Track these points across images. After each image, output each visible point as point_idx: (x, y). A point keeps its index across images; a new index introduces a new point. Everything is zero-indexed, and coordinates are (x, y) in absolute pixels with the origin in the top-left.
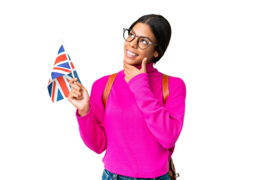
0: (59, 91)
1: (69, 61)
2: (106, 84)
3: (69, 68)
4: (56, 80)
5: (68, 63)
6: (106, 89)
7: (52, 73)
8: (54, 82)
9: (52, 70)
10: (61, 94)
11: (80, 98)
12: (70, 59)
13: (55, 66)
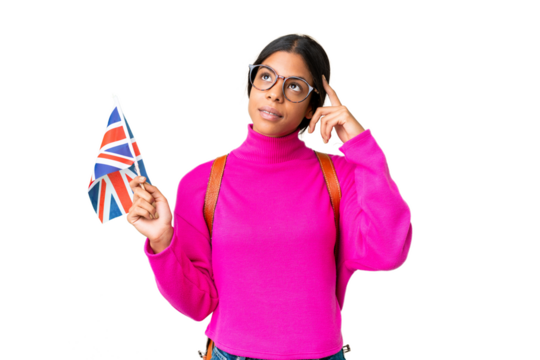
0: (113, 199)
1: (131, 140)
2: (208, 181)
3: (130, 155)
4: (106, 178)
5: (127, 146)
6: (208, 190)
7: (96, 165)
8: (103, 181)
9: (97, 160)
10: (116, 206)
11: (152, 216)
12: (132, 136)
13: (101, 150)
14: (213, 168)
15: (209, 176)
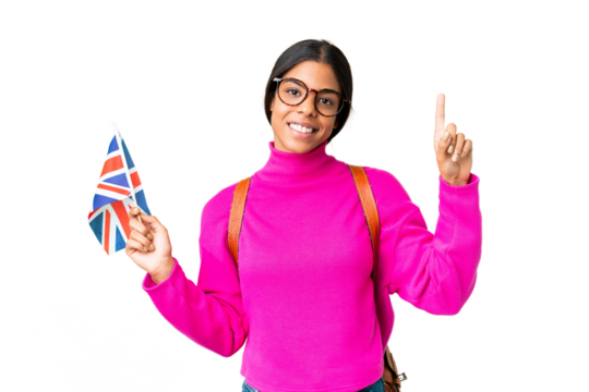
3: (128, 186)
4: (109, 207)
5: (124, 175)
6: (231, 217)
7: (96, 196)
8: (107, 211)
9: (97, 191)
10: (121, 237)
11: (148, 249)
12: (130, 166)
13: (100, 180)
14: (235, 193)
15: (231, 202)
